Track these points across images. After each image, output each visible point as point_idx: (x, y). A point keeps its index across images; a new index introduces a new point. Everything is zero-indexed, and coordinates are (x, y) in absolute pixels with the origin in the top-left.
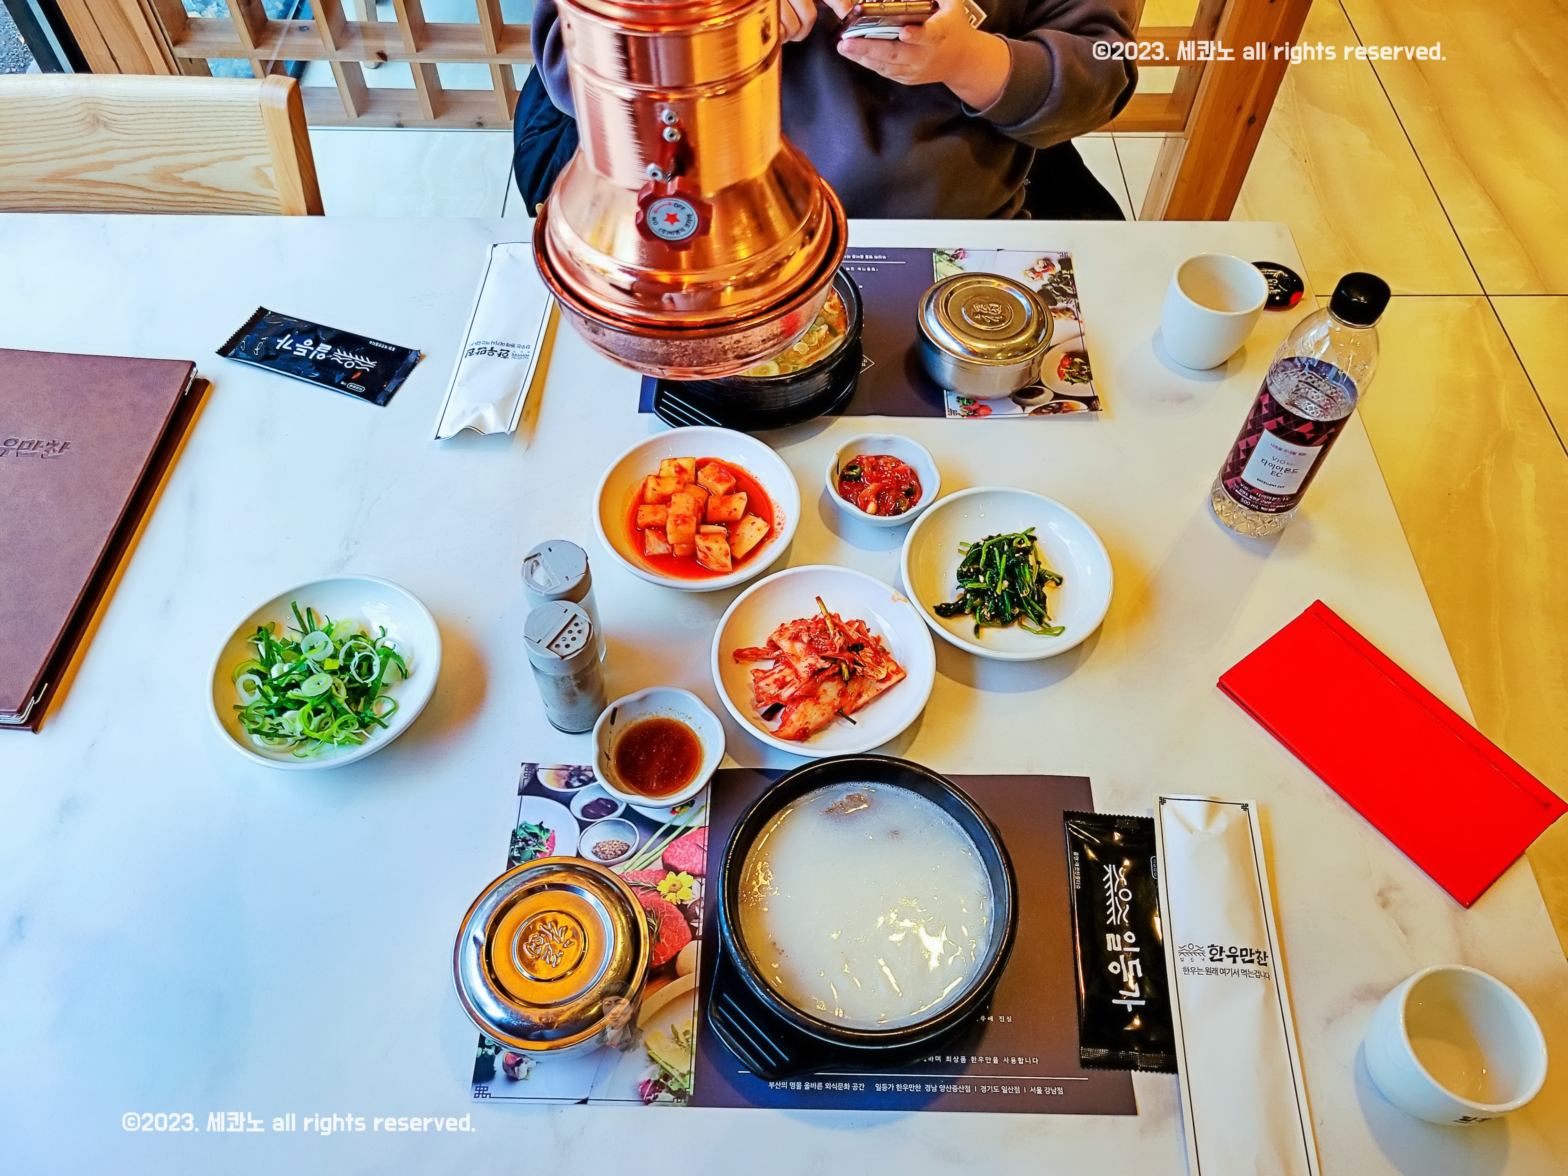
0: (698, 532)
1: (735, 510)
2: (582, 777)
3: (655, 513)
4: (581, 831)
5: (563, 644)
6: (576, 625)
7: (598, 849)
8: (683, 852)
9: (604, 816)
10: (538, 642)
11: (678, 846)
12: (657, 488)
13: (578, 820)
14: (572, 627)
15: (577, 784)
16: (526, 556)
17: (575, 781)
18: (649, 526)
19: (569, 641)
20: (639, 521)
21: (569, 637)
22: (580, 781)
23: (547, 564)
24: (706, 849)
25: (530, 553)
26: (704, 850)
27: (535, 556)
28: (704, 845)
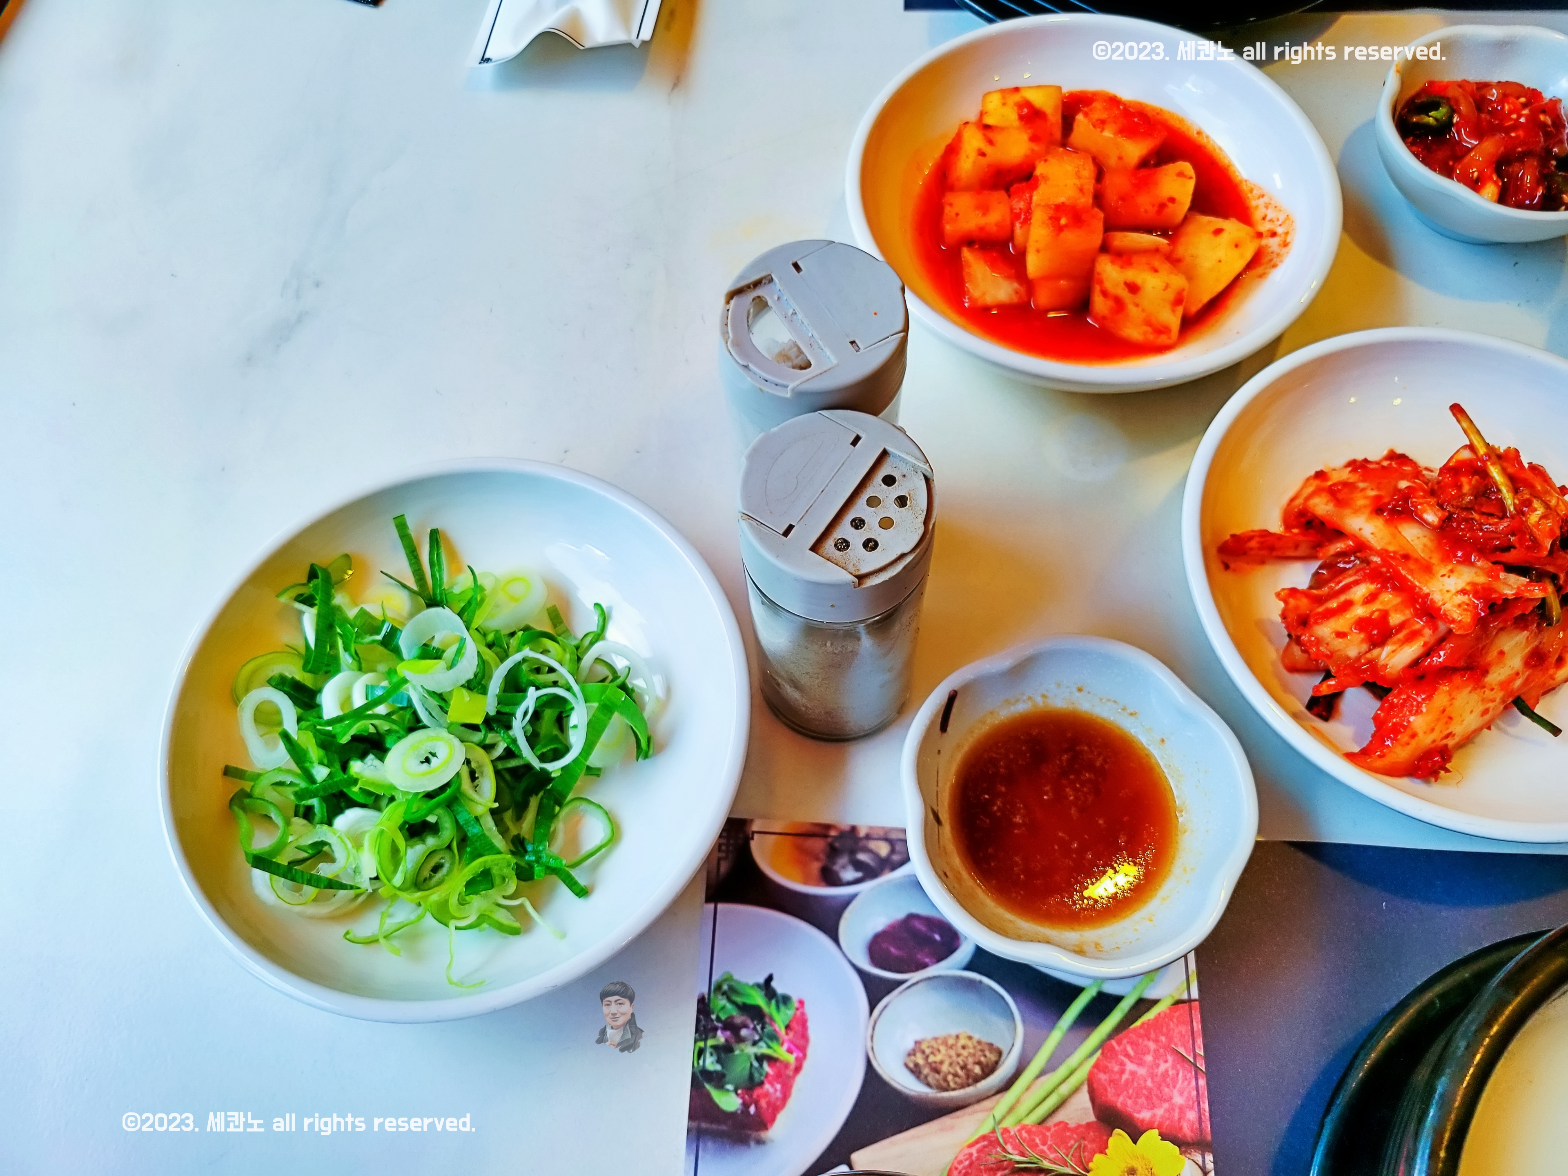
0: (1105, 248)
1: (1172, 200)
2: (862, 857)
3: (984, 209)
4: (872, 1009)
5: (856, 538)
6: (889, 481)
7: (920, 1060)
8: (1142, 1071)
9: (924, 966)
10: (786, 533)
11: (1127, 1055)
12: (988, 149)
13: (861, 972)
14: (876, 488)
15: (849, 874)
16: (728, 285)
17: (844, 867)
18: (970, 241)
19: (872, 530)
20: (948, 227)
21: (872, 516)
22: (858, 865)
23: (793, 305)
24: (1201, 1065)
25: (741, 277)
26: (1197, 1069)
27: (757, 284)
28: (1195, 1056)
